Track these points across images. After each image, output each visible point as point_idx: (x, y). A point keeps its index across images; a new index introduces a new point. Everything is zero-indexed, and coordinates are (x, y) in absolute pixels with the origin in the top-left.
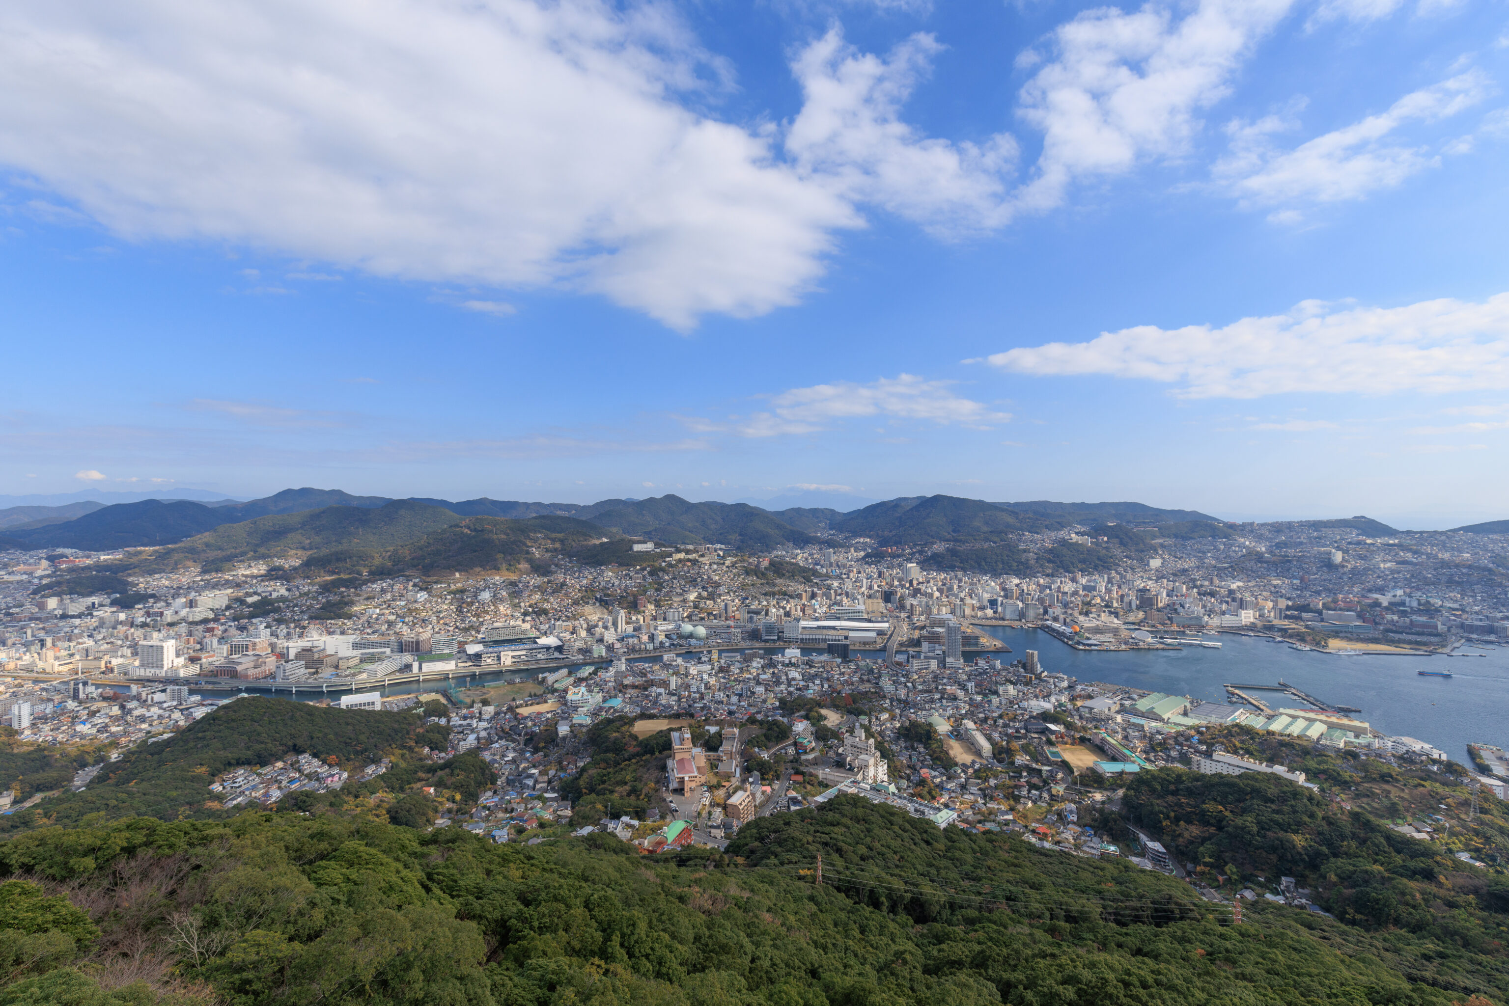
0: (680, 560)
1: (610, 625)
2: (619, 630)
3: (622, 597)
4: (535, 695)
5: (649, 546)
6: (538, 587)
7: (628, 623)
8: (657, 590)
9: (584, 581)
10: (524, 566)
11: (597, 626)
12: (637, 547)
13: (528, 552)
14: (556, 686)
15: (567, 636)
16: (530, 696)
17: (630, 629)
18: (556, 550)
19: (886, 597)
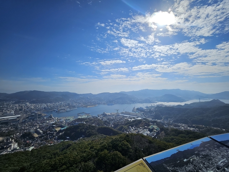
19: (20, 110)
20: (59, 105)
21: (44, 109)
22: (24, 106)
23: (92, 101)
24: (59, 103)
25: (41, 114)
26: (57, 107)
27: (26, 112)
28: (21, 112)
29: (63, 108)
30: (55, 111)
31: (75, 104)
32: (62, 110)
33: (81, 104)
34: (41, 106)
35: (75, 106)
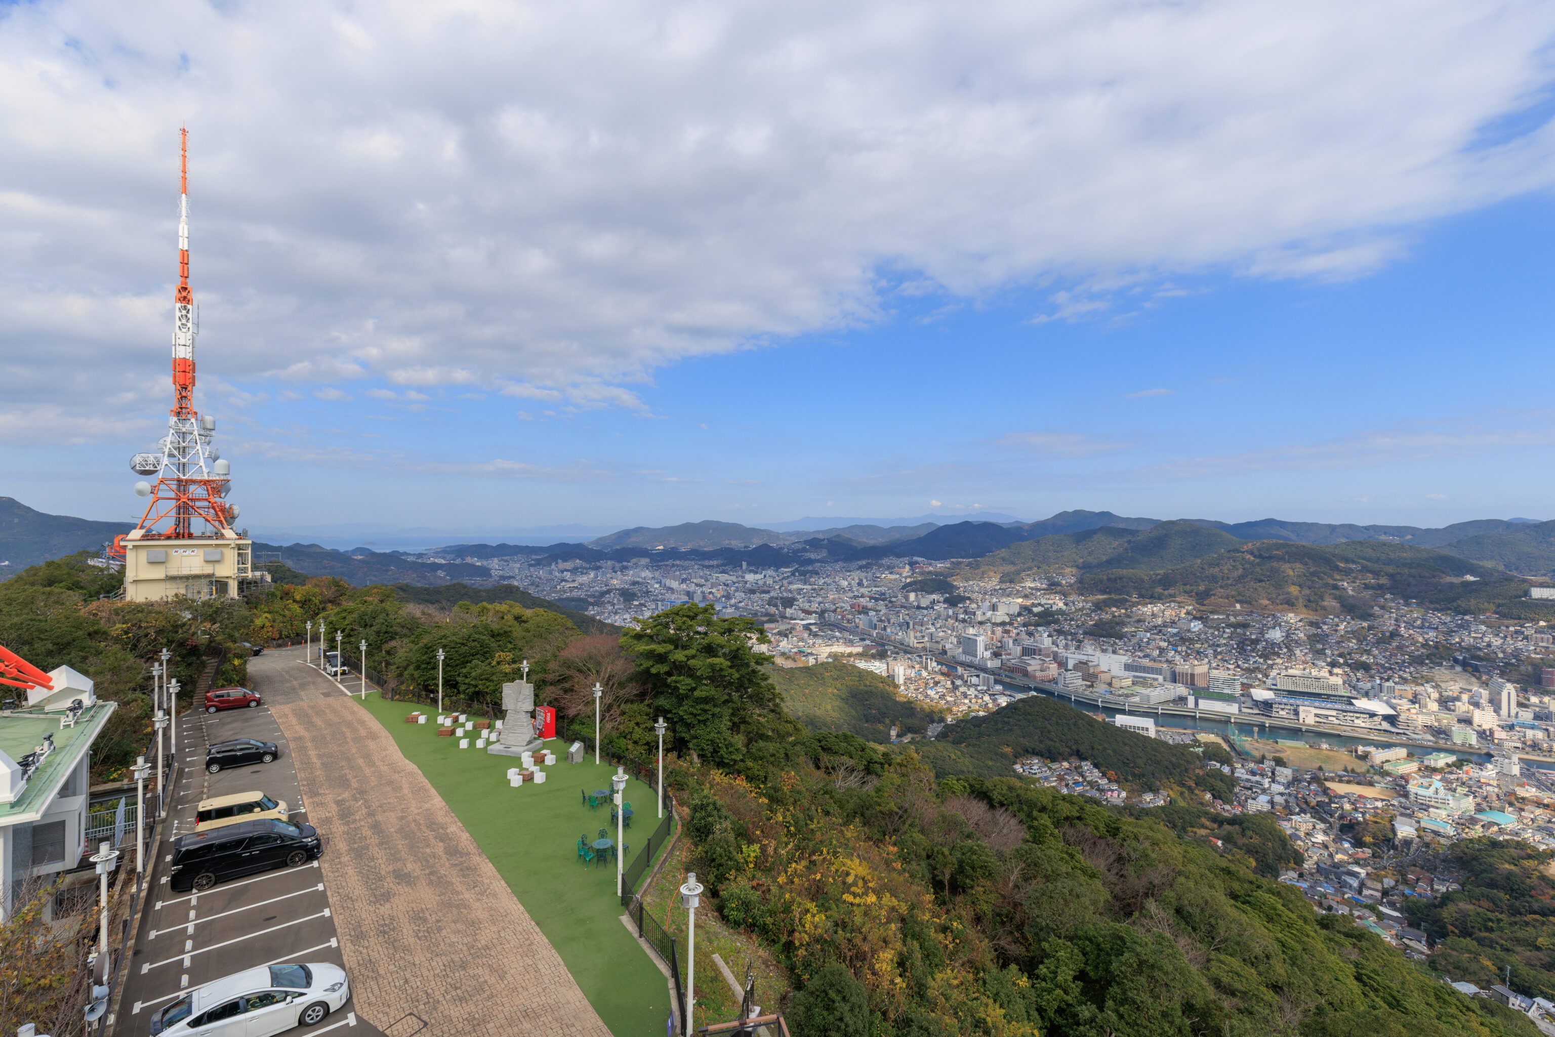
1: (1483, 701)
2: (1504, 711)
3: (1507, 664)
4: (1353, 771)
6: (1353, 632)
7: (1520, 705)
9: (1432, 634)
10: (1329, 602)
11: (1458, 699)
12: (1540, 593)
13: (1335, 587)
14: (1387, 767)
15: (1404, 704)
16: (1346, 770)
17: (1527, 716)
18: (1380, 587)
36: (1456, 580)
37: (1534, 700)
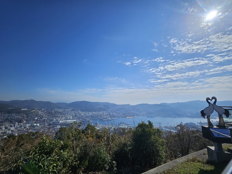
0: (34, 112)
1: (12, 126)
2: (15, 127)
3: (17, 120)
5: (26, 109)
8: (27, 118)
12: (22, 109)
17: (19, 126)
19: (76, 116)
20: (102, 114)
21: (91, 117)
22: (77, 113)
23: (130, 111)
24: (101, 112)
25: (89, 121)
26: (101, 115)
27: (79, 118)
28: (76, 118)
29: (105, 117)
30: (99, 119)
31: (115, 114)
32: (104, 118)
33: (120, 114)
34: (88, 114)
35: (115, 116)
36: (11, 109)
37: (20, 124)
